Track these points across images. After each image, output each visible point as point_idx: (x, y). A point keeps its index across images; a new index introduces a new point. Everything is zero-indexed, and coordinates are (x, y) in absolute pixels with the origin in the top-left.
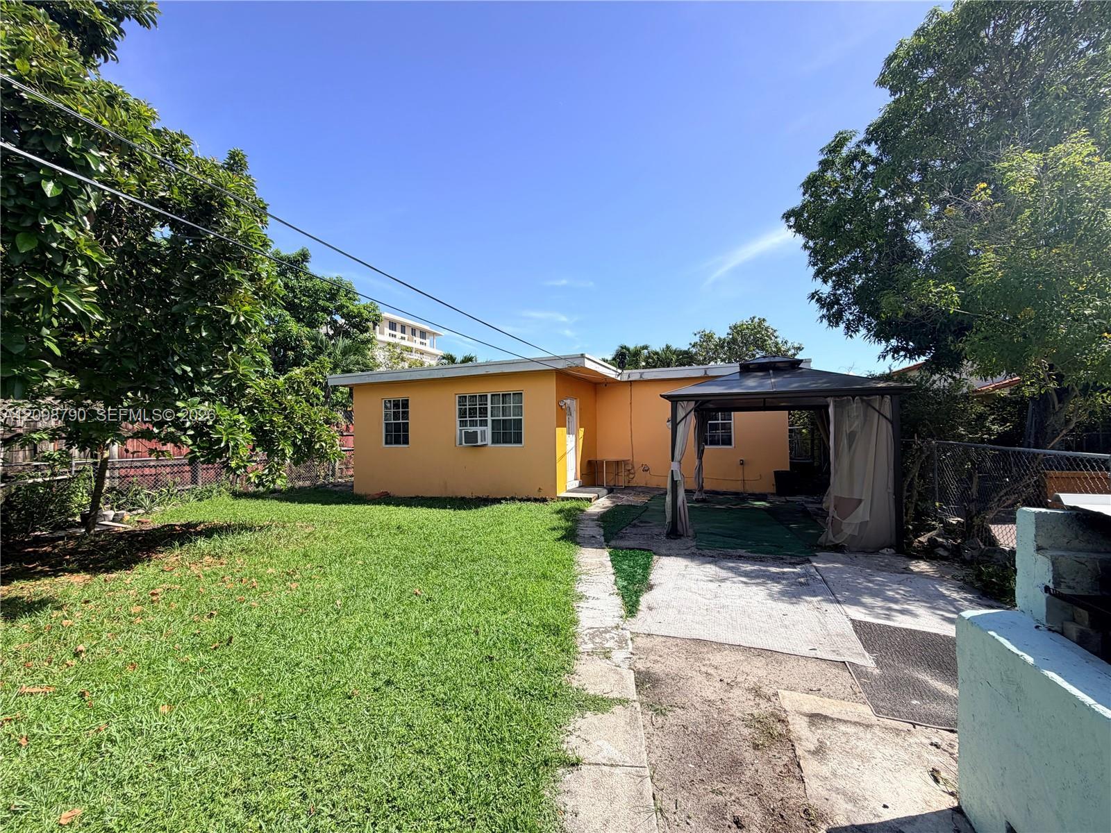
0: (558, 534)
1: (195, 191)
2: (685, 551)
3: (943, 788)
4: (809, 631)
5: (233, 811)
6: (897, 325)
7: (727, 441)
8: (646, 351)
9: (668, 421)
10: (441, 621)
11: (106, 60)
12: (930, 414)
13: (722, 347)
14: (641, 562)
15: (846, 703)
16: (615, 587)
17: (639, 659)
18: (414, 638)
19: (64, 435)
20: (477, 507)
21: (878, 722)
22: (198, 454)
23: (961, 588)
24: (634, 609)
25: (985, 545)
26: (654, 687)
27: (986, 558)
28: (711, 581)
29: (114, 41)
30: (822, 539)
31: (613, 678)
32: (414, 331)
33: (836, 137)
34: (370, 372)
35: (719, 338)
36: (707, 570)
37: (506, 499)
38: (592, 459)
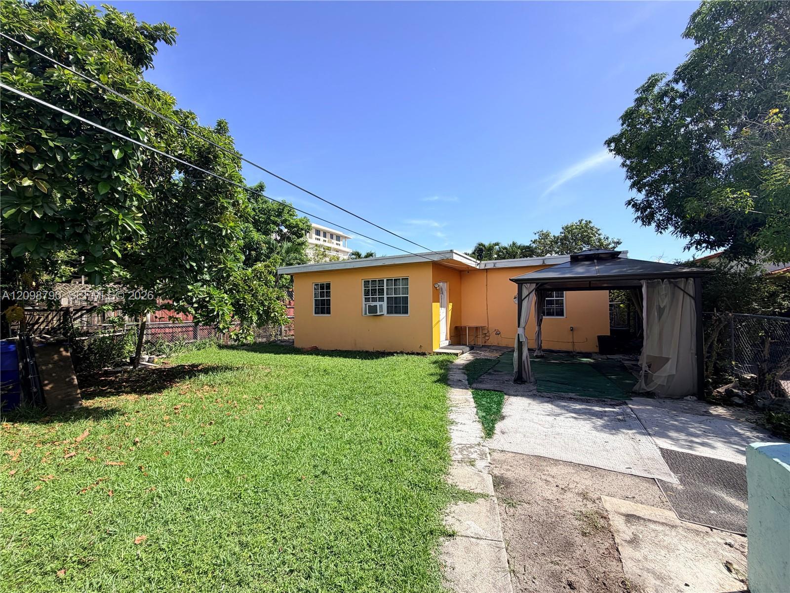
0: (435, 378)
1: (199, 149)
2: (528, 393)
3: (735, 576)
4: (625, 455)
5: (233, 545)
6: (700, 223)
7: (561, 313)
8: (497, 247)
9: (515, 298)
10: (356, 434)
11: (147, 68)
12: (728, 292)
13: (557, 243)
14: (495, 399)
15: (655, 508)
16: (477, 417)
17: (496, 467)
18: (339, 444)
19: (120, 307)
20: (377, 358)
21: (681, 525)
22: (201, 319)
23: (754, 429)
24: (491, 433)
25: (775, 396)
26: (507, 487)
27: (777, 407)
28: (548, 415)
29: (152, 56)
30: (636, 388)
31: (477, 479)
32: (332, 236)
33: (649, 80)
34: (305, 265)
35: (554, 236)
36: (545, 407)
37: (397, 353)
38: (458, 325)
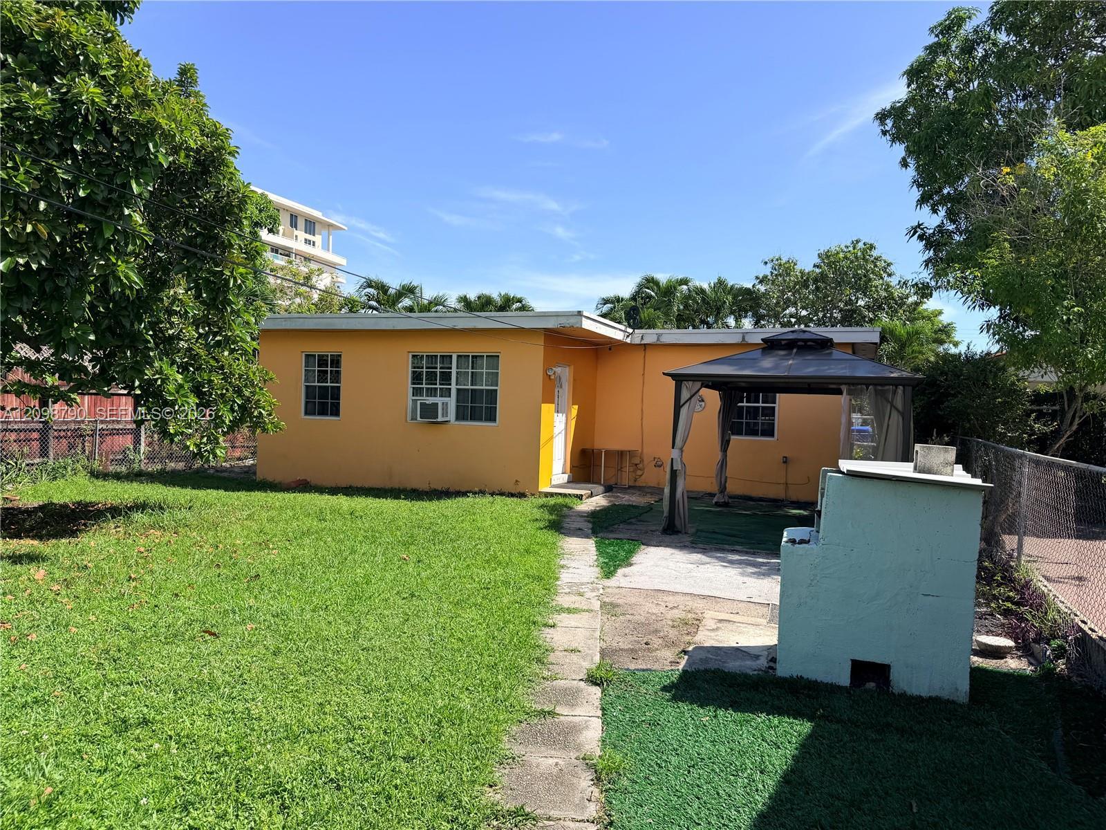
0: (541, 524)
7: (768, 432)
9: (671, 402)
14: (627, 548)
15: (752, 618)
16: (596, 563)
17: (607, 597)
21: (766, 625)
24: (611, 575)
26: (614, 607)
28: (690, 564)
31: (584, 603)
32: (294, 220)
33: (950, 14)
35: (802, 272)
38: (588, 446)
